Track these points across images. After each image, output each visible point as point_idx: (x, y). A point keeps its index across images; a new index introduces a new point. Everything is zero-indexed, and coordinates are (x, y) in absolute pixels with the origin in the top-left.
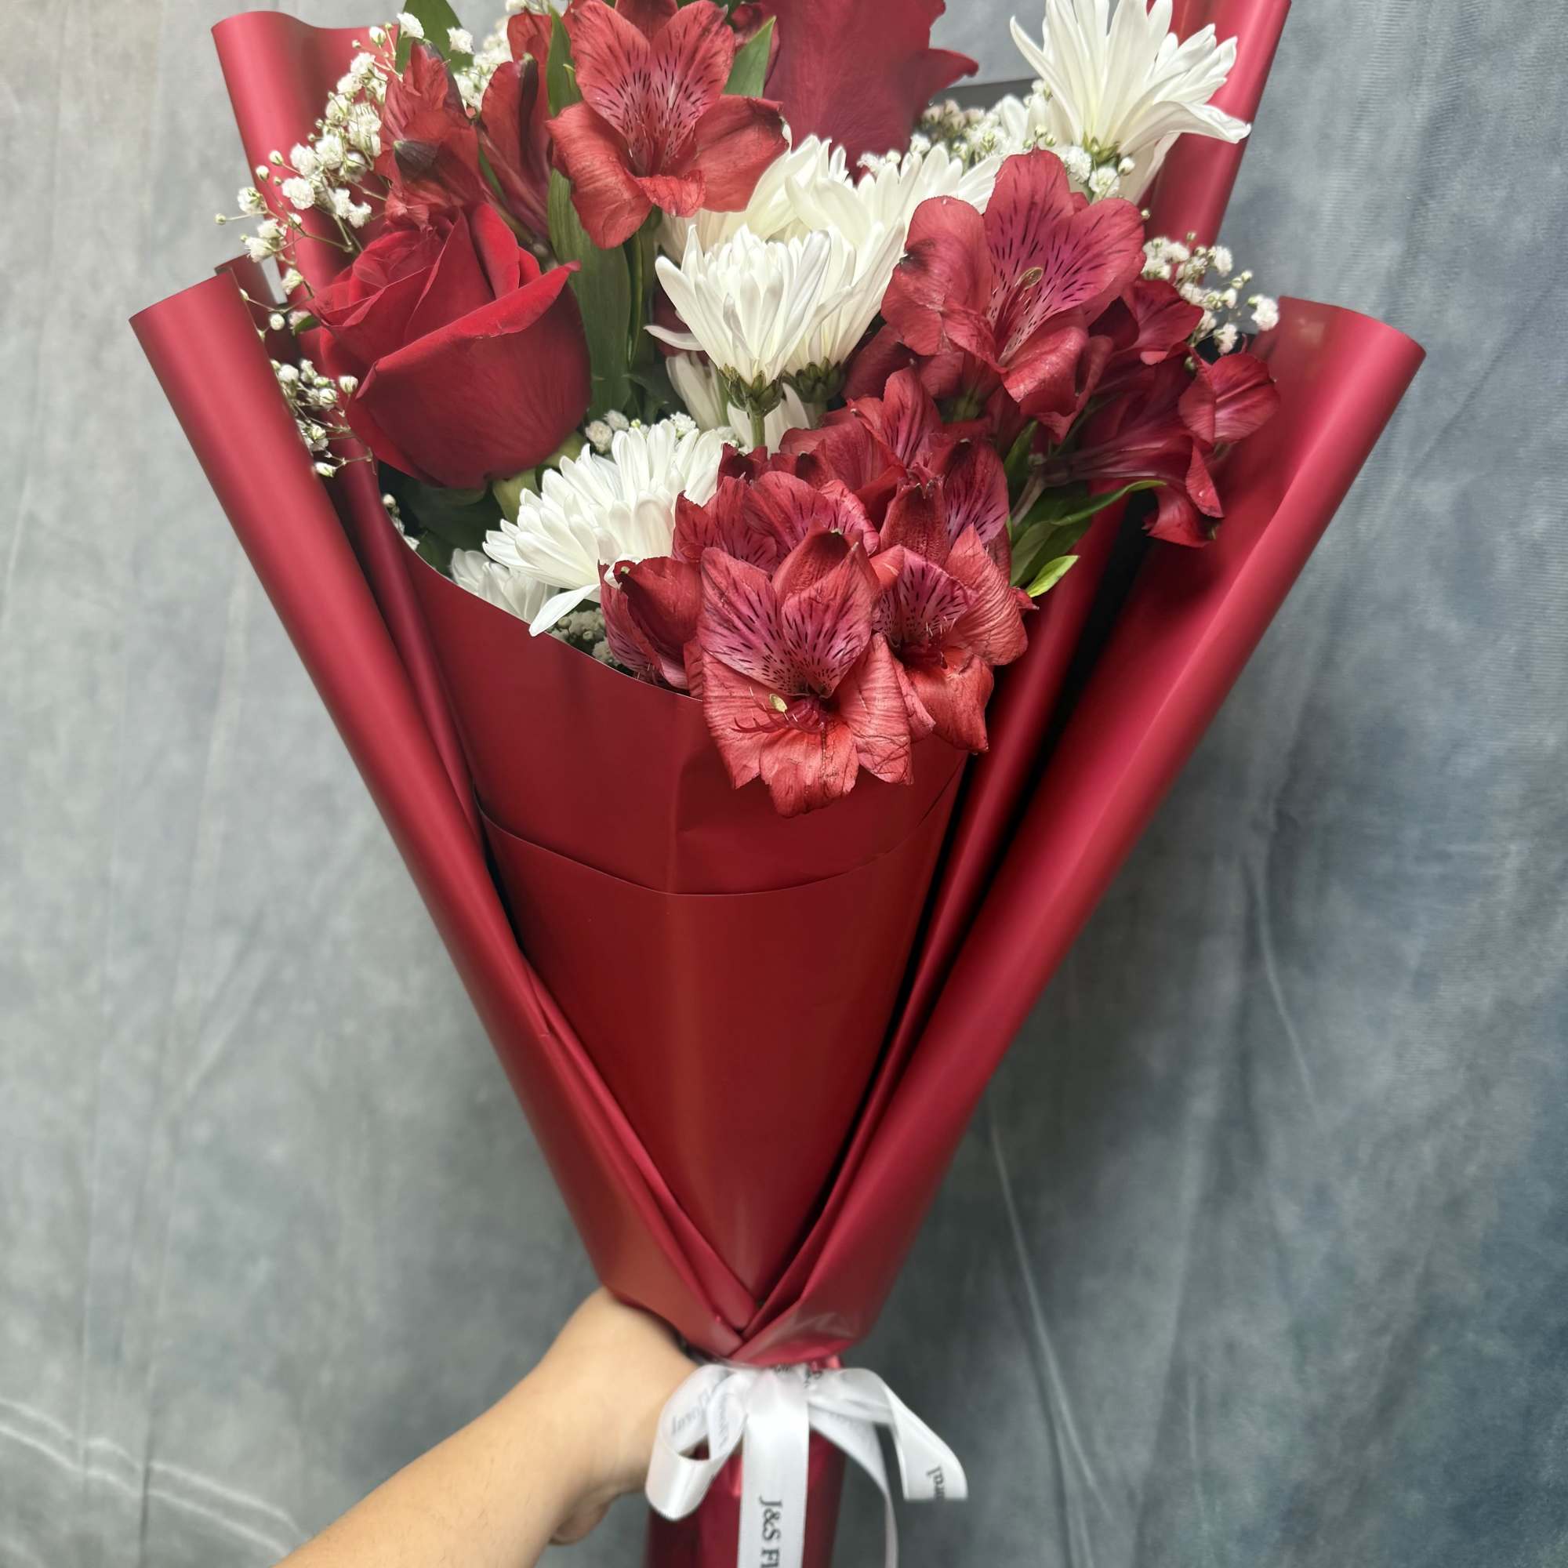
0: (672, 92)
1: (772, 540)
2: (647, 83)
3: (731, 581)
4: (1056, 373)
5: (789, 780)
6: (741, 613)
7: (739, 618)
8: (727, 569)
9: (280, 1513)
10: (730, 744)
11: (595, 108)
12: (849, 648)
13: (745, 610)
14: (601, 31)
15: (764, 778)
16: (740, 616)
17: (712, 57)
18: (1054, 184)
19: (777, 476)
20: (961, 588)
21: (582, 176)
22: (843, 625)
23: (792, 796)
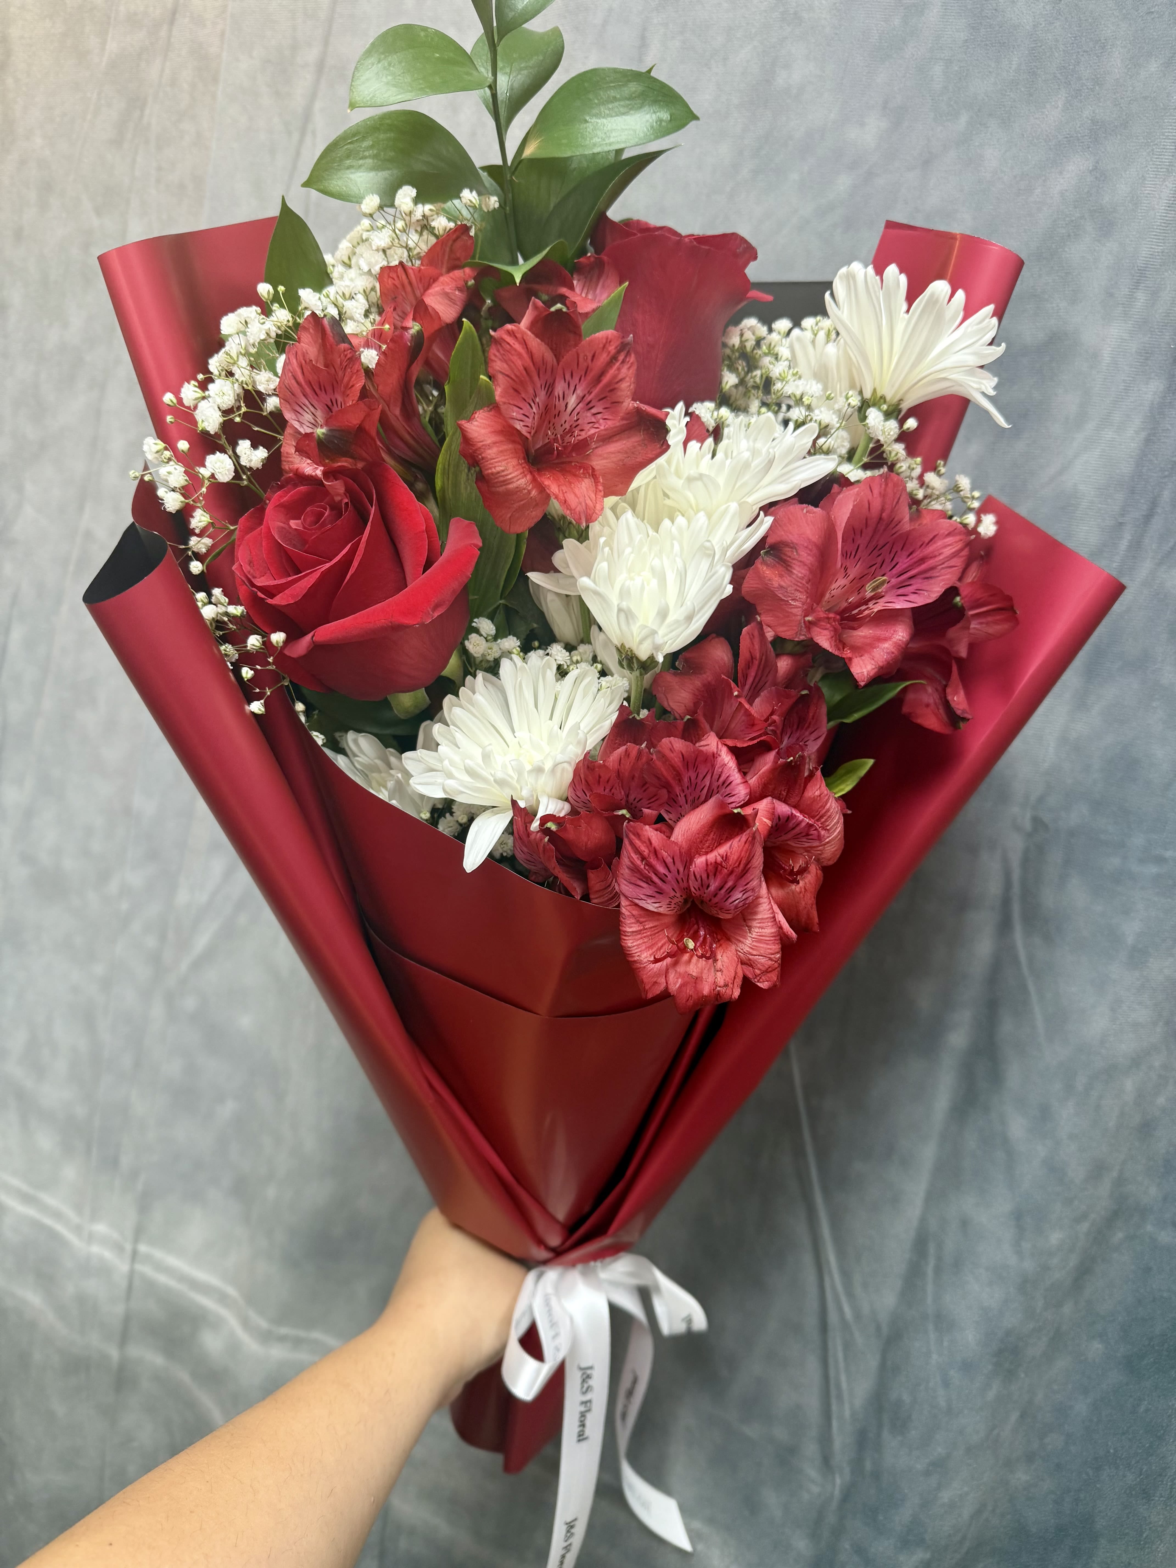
0: (572, 401)
1: (665, 791)
2: (550, 390)
3: (652, 849)
4: (892, 660)
5: (689, 991)
6: (657, 871)
7: (656, 874)
8: (650, 840)
9: (231, 1291)
10: (644, 967)
11: (511, 422)
12: (744, 897)
13: (662, 870)
14: (520, 355)
15: (670, 991)
16: (656, 873)
17: (617, 382)
18: (898, 502)
19: (671, 742)
20: (816, 829)
21: (497, 478)
22: (743, 882)
23: (691, 1003)
